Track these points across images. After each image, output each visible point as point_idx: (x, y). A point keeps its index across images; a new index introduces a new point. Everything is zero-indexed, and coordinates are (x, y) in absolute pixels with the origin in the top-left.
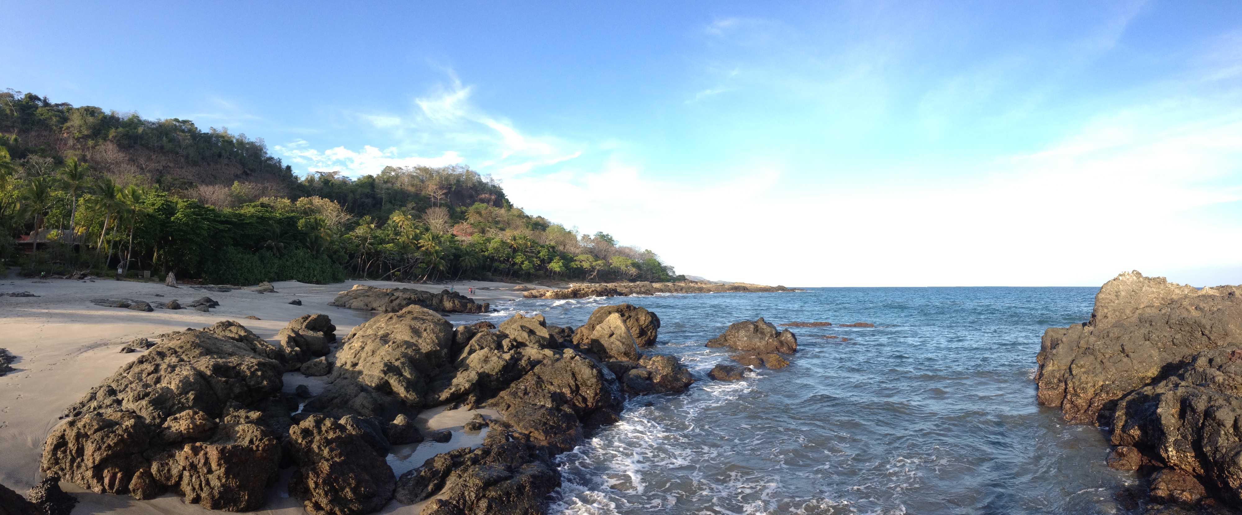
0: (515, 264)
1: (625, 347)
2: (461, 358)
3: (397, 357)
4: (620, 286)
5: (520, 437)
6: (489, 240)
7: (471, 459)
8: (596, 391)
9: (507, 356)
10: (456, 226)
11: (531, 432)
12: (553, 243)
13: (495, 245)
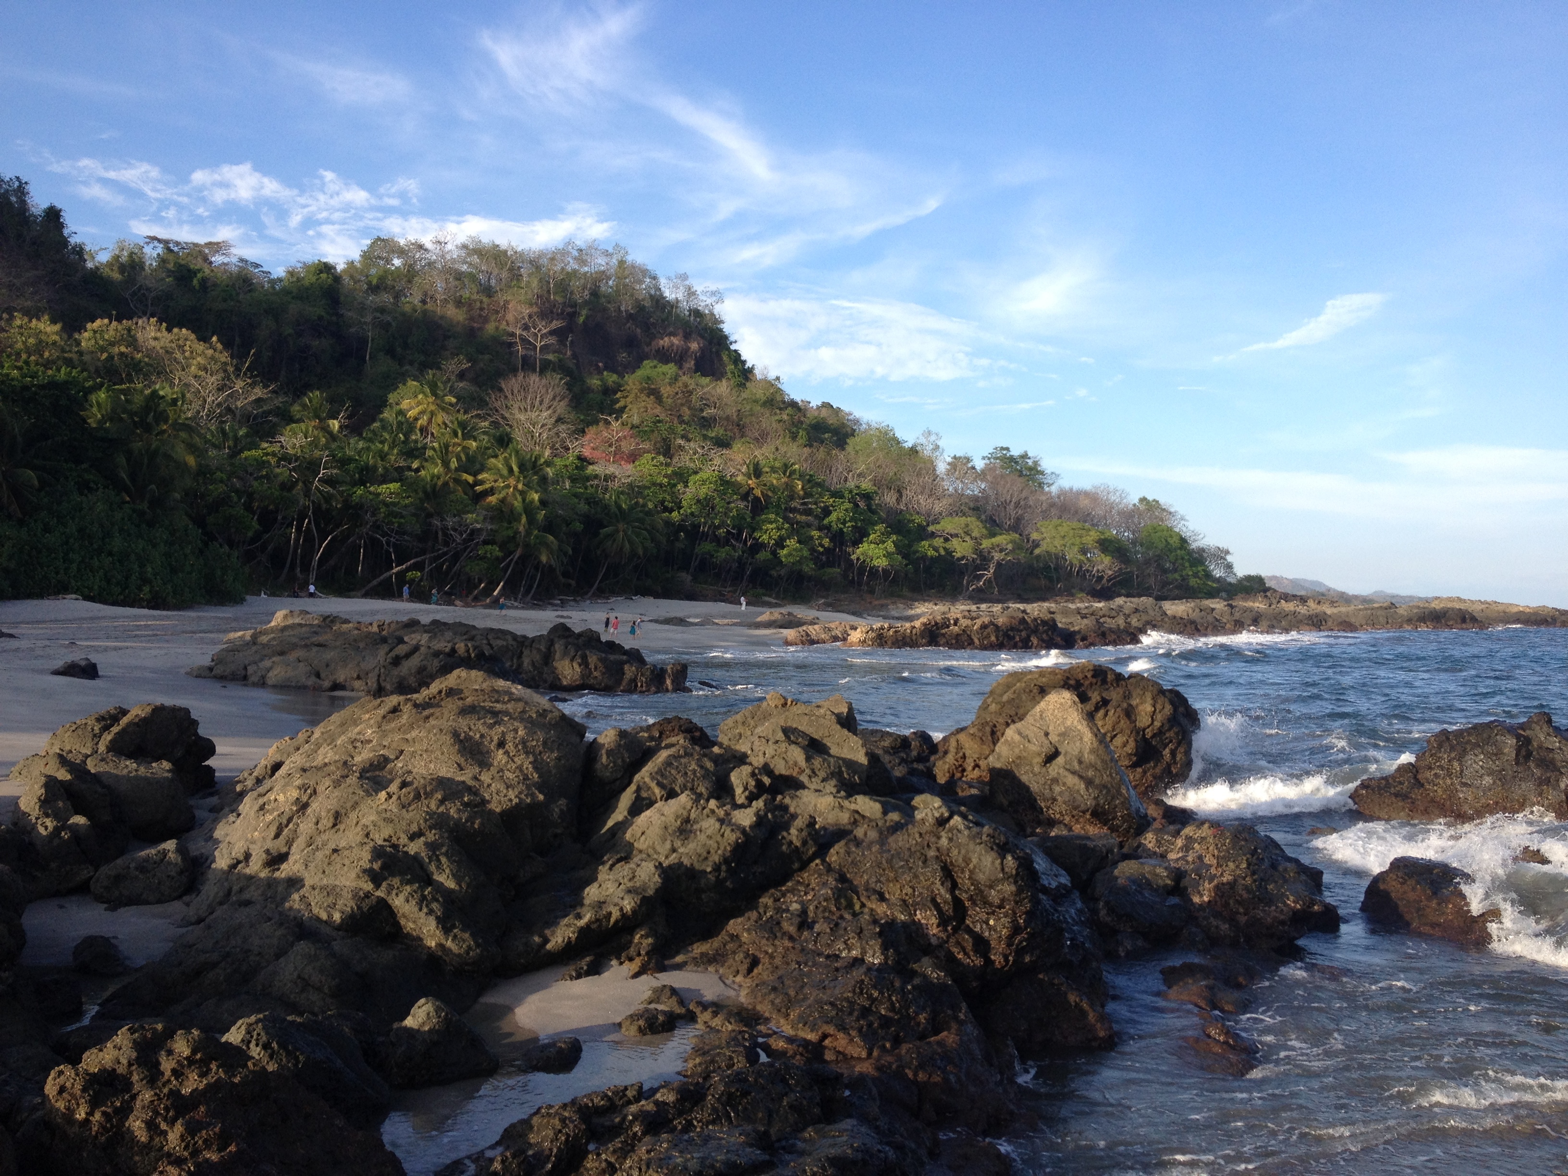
0: (758, 547)
1: (1094, 793)
2: (610, 823)
3: (414, 828)
4: (1066, 612)
5: (791, 1048)
6: (682, 476)
7: (641, 1116)
8: (1014, 921)
9: (745, 818)
10: (591, 431)
11: (825, 1036)
12: (866, 485)
13: (703, 491)
